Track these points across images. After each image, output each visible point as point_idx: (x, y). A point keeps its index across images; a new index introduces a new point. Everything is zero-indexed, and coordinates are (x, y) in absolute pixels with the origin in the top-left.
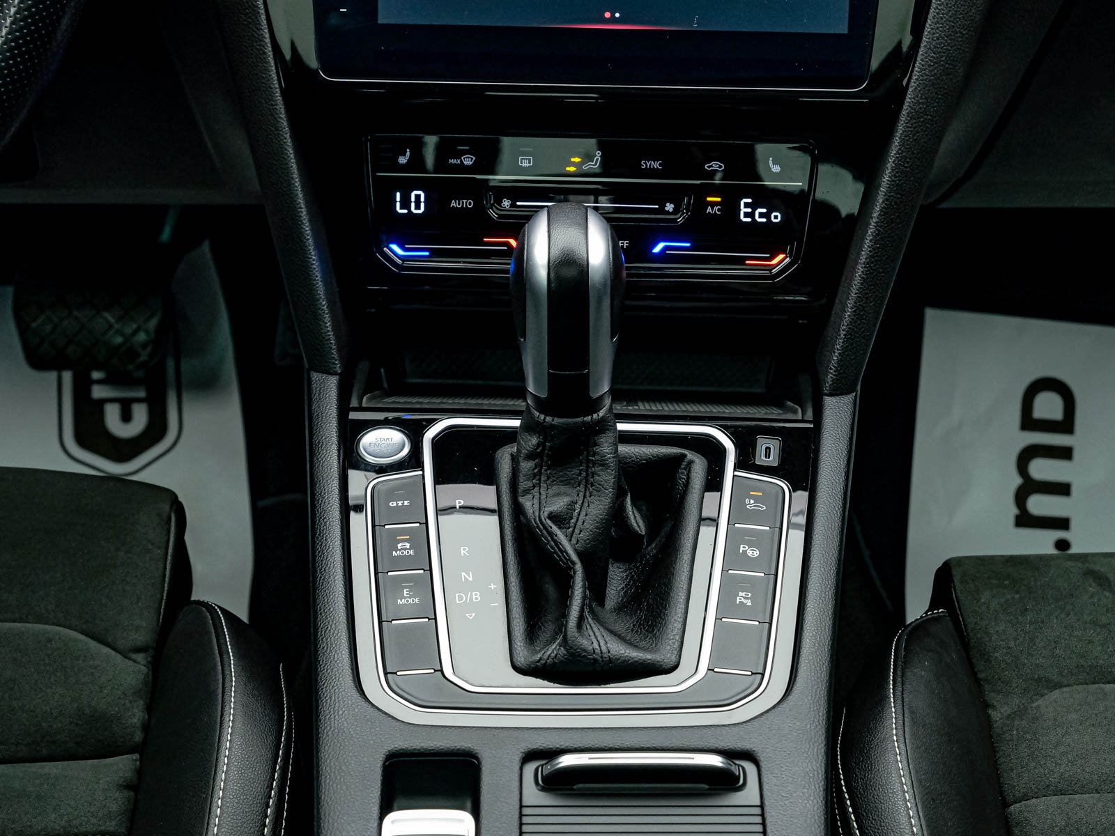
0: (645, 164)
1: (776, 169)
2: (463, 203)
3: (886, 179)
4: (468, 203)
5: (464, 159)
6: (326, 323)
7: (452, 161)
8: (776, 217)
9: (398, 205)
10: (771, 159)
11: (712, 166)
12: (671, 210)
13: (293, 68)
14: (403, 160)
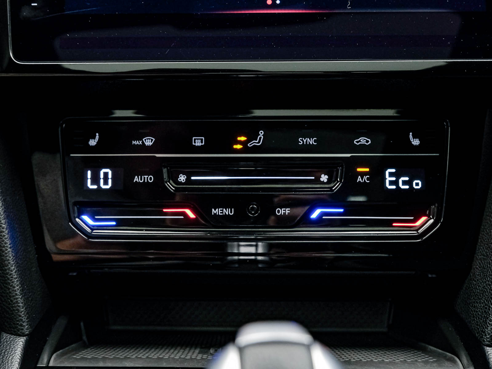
0: (302, 141)
1: (416, 142)
2: (144, 178)
4: (149, 178)
5: (145, 140)
6: (14, 287)
7: (135, 143)
8: (417, 184)
9: (89, 181)
10: (411, 134)
11: (360, 141)
12: (326, 181)
14: (92, 143)
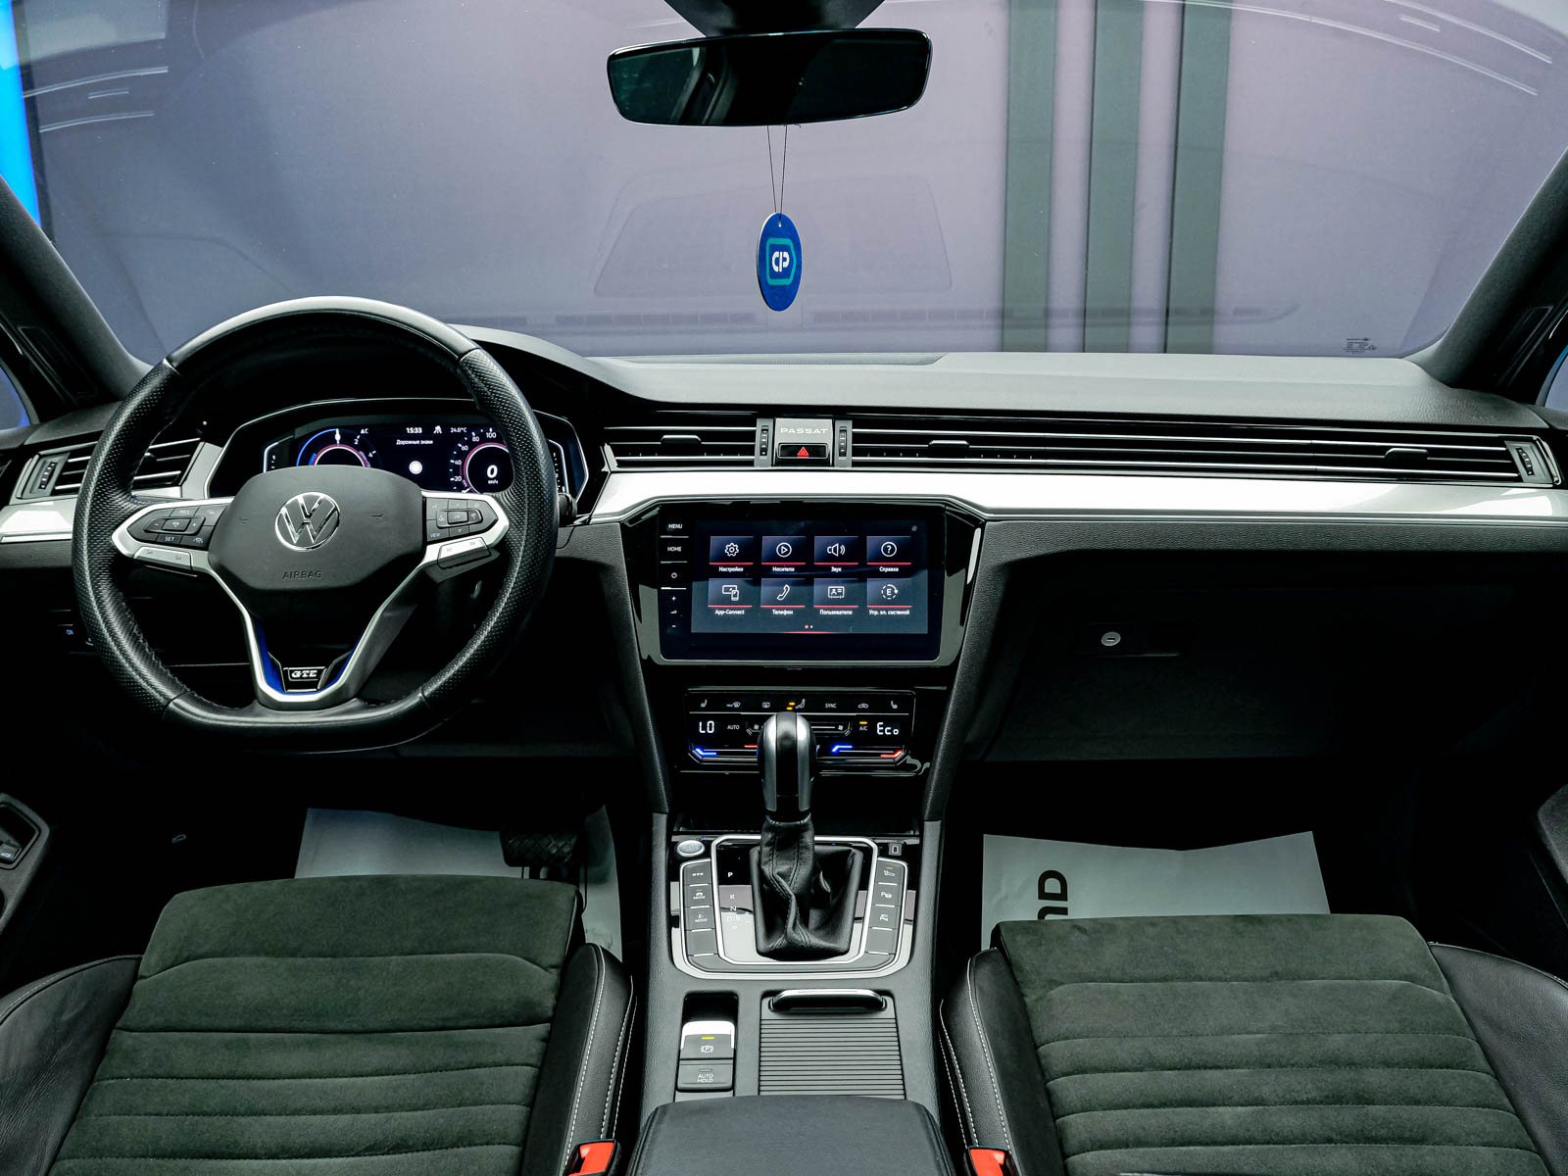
0: (827, 706)
1: (895, 707)
2: (734, 727)
3: (951, 706)
7: (729, 705)
8: (896, 732)
9: (700, 729)
10: (892, 702)
11: (862, 706)
12: (841, 729)
13: (648, 663)
14: (703, 705)
